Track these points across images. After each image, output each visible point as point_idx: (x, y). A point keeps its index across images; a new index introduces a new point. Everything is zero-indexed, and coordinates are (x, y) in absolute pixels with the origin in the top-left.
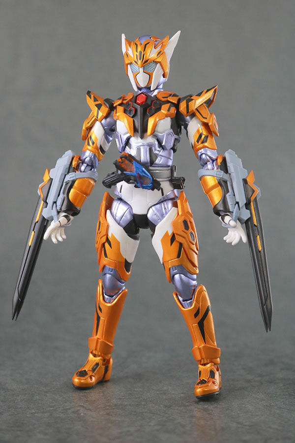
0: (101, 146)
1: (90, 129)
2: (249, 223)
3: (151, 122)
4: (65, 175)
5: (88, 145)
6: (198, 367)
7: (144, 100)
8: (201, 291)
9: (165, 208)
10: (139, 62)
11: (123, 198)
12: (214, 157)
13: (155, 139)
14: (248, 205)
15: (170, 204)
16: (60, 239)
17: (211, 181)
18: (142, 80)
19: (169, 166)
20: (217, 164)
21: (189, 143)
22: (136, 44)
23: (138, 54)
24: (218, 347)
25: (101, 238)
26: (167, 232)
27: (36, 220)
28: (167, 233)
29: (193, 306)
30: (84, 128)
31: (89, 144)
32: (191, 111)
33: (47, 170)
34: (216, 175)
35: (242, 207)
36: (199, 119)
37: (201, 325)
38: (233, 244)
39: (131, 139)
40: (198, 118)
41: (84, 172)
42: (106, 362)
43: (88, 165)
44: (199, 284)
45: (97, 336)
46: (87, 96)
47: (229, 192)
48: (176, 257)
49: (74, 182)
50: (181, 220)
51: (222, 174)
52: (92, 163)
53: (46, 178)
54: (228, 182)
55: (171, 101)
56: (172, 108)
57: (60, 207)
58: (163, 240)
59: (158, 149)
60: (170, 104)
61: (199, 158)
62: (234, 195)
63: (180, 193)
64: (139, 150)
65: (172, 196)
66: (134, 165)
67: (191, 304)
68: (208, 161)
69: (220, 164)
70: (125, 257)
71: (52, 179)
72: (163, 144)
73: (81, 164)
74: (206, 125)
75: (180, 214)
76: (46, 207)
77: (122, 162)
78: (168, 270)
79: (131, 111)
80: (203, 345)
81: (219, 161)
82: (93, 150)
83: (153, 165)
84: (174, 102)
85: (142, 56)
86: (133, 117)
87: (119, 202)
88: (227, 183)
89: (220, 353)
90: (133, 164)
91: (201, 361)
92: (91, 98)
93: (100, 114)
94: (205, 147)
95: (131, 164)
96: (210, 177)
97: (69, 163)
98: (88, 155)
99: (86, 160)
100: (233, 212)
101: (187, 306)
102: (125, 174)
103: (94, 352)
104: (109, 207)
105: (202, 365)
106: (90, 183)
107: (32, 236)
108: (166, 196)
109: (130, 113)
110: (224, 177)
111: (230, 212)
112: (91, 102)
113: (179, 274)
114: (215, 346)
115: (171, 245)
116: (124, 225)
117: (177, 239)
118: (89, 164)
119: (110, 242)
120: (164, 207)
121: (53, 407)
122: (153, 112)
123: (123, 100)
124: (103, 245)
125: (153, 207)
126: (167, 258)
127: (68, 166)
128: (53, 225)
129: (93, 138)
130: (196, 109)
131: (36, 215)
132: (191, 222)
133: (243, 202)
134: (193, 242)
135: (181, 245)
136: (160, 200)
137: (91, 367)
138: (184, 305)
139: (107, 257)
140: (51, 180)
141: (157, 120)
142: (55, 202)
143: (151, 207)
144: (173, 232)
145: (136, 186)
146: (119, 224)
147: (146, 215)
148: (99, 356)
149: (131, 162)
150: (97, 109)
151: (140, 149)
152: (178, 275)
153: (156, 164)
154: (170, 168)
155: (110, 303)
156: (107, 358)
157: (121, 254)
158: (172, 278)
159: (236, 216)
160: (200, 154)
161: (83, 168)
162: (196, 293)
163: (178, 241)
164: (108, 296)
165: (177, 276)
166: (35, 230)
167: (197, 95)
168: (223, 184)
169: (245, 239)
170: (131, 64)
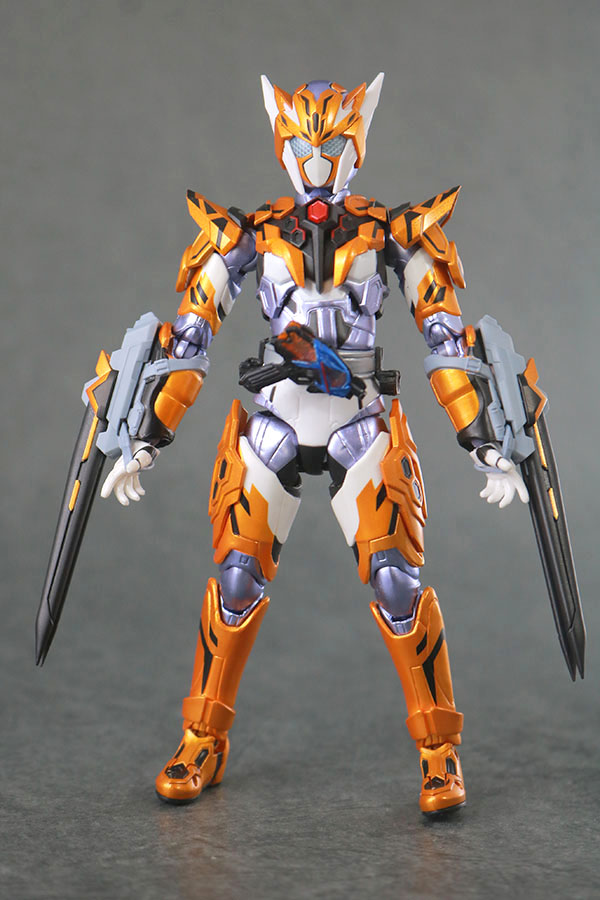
0: (220, 304)
1: (195, 270)
2: (532, 463)
3: (340, 260)
4: (144, 364)
5: (192, 301)
6: (420, 753)
7: (325, 214)
8: (430, 600)
9: (364, 434)
10: (314, 136)
11: (276, 412)
12: (458, 331)
13: (344, 294)
14: (528, 427)
15: (371, 426)
16: (135, 496)
17: (453, 380)
18: (317, 173)
19: (369, 349)
20: (465, 343)
21: (406, 301)
22: (303, 98)
23: (311, 119)
24: (458, 710)
25: (225, 495)
26: (371, 482)
27: (84, 458)
28: (370, 484)
29: (414, 632)
30: (184, 266)
31: (193, 299)
32: (416, 238)
33: (102, 353)
34: (468, 366)
35: (519, 432)
36: (430, 254)
37: (429, 669)
38: (502, 505)
39: (295, 293)
40: (426, 251)
41: (182, 358)
42: (220, 746)
43: (190, 344)
44: (424, 587)
45: (205, 694)
46: (189, 201)
47: (491, 401)
48: (387, 532)
49: (164, 379)
50: (397, 459)
51: (477, 365)
52: (200, 340)
53: (103, 370)
54: (489, 381)
55: (375, 216)
56: (378, 230)
57: (136, 429)
58: (361, 500)
59: (352, 314)
60: (374, 222)
61: (427, 332)
62: (502, 408)
63: (391, 402)
64: (313, 314)
65: (376, 410)
66: (315, 346)
67: (409, 627)
68: (447, 339)
69: (472, 345)
70: (274, 533)
71: (118, 372)
72: (363, 303)
73: (175, 342)
74: (442, 266)
75: (395, 445)
76: (105, 430)
77: (290, 341)
78: (368, 559)
79: (296, 234)
80: (432, 709)
81: (471, 339)
82: (202, 312)
83: (343, 347)
84: (380, 218)
85: (318, 123)
86: (301, 248)
87: (266, 421)
88: (487, 383)
89: (462, 723)
90: (312, 345)
91: (425, 740)
92: (198, 206)
93: (226, 241)
94: (438, 310)
95: (308, 345)
96: (452, 371)
97: (152, 340)
98: (191, 321)
99: (188, 334)
100: (501, 443)
101: (401, 631)
102: (294, 365)
103: (196, 726)
104: (244, 429)
105: (427, 747)
106: (196, 379)
107: (75, 489)
108: (366, 409)
109: (294, 240)
110: (483, 372)
111: (494, 441)
112: (198, 214)
113: (390, 566)
114: (451, 708)
115: (378, 507)
116: (278, 468)
117: (389, 497)
118: (194, 342)
119: (248, 503)
120: (363, 430)
121: (142, 845)
122: (344, 238)
123: (274, 212)
124: (231, 509)
125: (339, 432)
126: (367, 536)
127: (149, 346)
128: (120, 467)
129: (204, 286)
130: (424, 234)
131: (80, 446)
132: (414, 462)
133: (519, 421)
134: (418, 501)
135: (396, 507)
136: (355, 417)
137: (194, 758)
138: (394, 628)
139: (238, 533)
140: (114, 374)
141: (353, 254)
142: (124, 420)
143: (336, 432)
144: (383, 482)
145: (310, 390)
146: (266, 465)
147: (324, 449)
148: (206, 735)
149: (308, 340)
150: (217, 228)
151: (316, 313)
152: (387, 568)
153: (348, 345)
154: (373, 352)
155: (234, 625)
156: (222, 738)
157: (267, 525)
158: (374, 576)
159: (509, 450)
160: (430, 324)
161: (180, 350)
162: (420, 606)
163: (393, 500)
164: (230, 611)
165: (384, 572)
166: (80, 478)
167: (423, 206)
168: (479, 384)
169: (524, 496)
170: (292, 138)
